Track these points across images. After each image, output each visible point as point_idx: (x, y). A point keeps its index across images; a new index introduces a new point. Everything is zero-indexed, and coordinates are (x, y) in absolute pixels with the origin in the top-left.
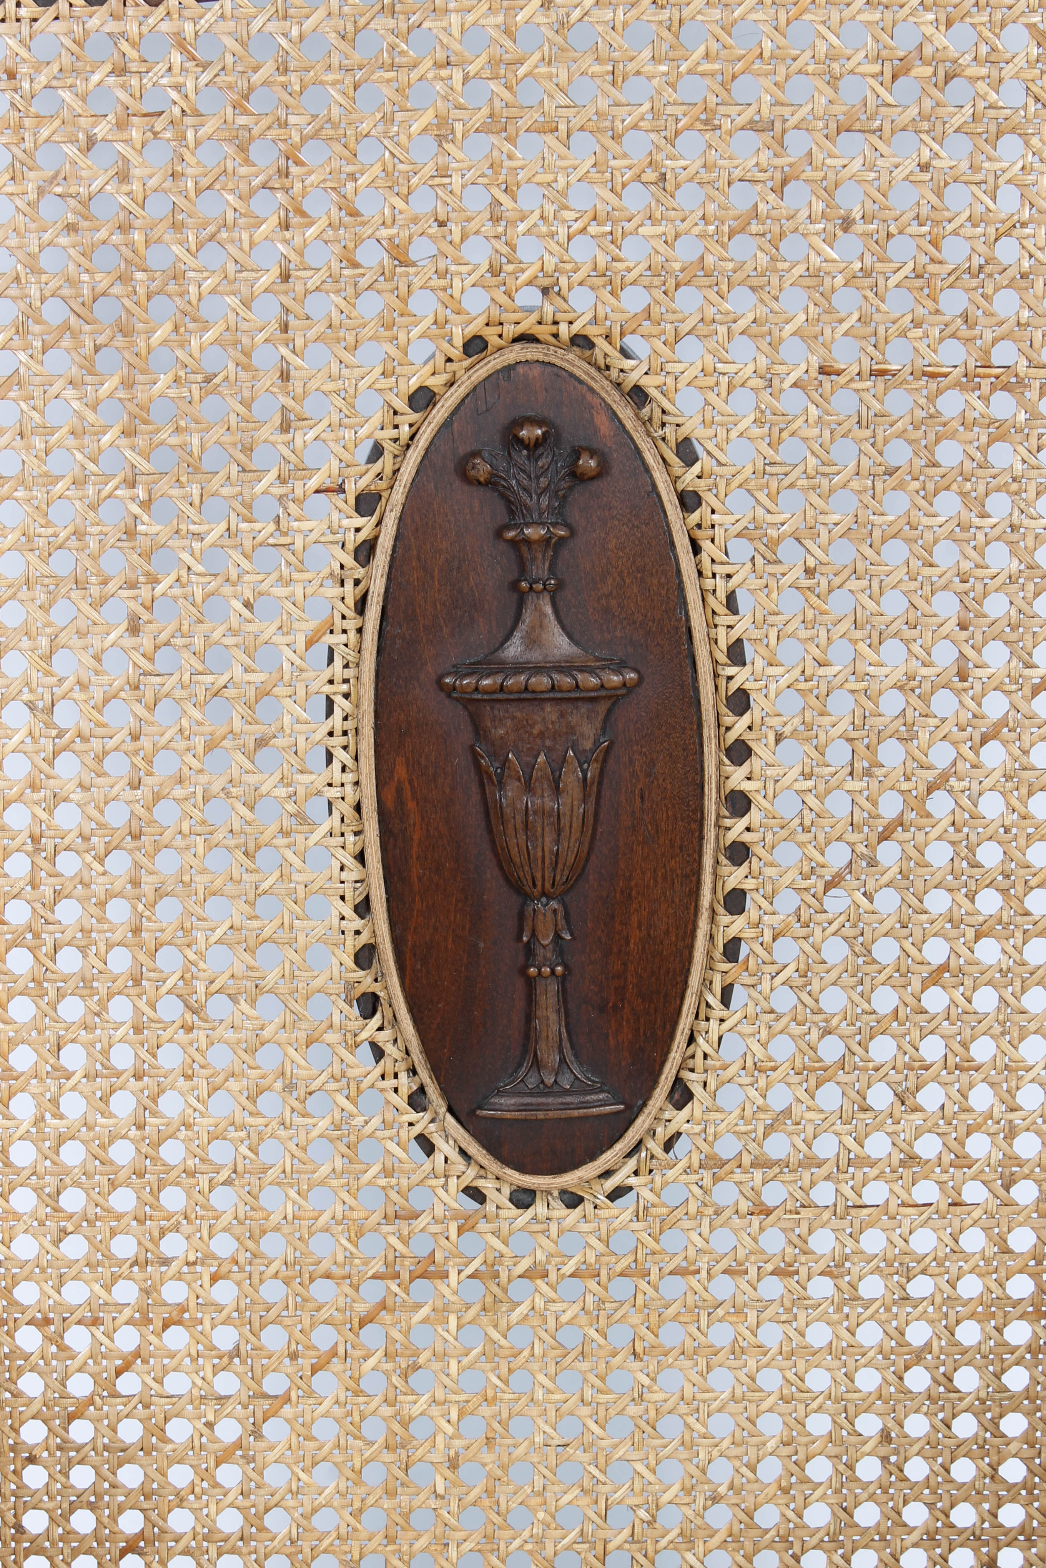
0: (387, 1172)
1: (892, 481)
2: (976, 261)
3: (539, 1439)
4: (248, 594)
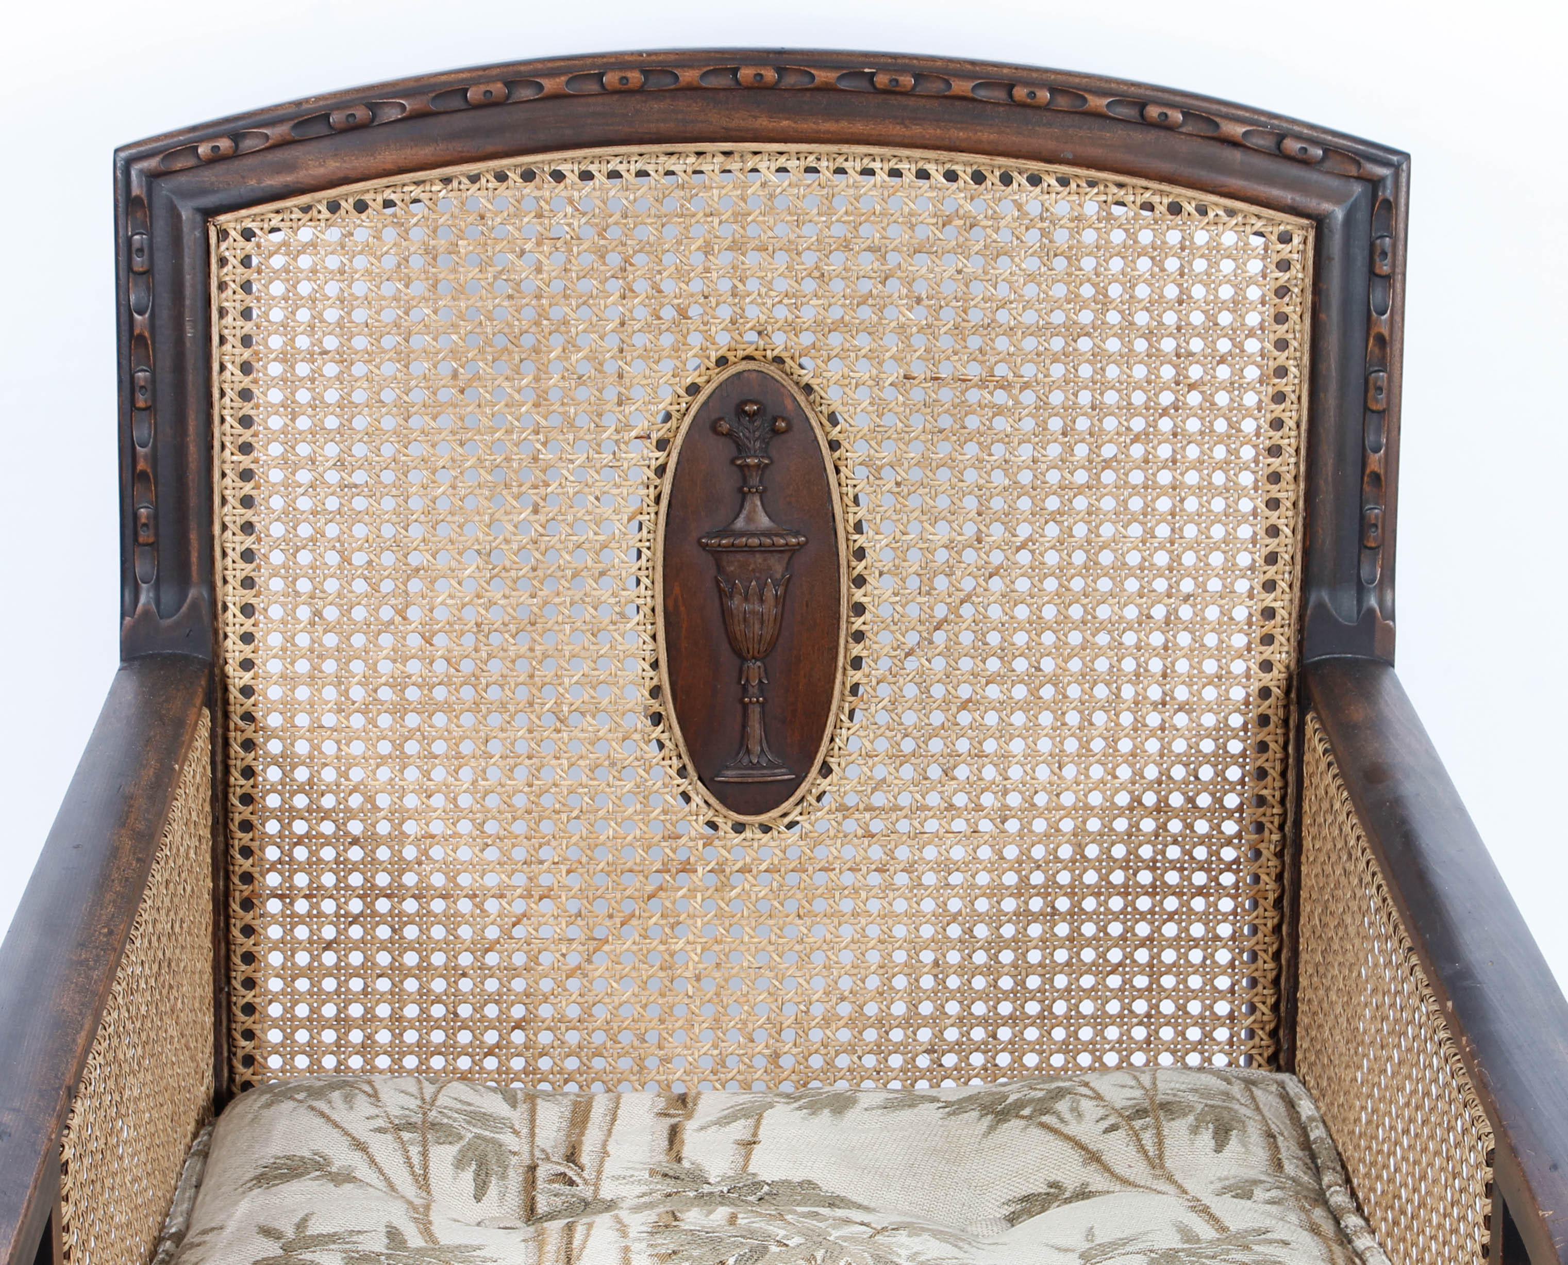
0: (665, 812)
1: (941, 436)
2: (986, 321)
3: (745, 964)
4: (598, 493)
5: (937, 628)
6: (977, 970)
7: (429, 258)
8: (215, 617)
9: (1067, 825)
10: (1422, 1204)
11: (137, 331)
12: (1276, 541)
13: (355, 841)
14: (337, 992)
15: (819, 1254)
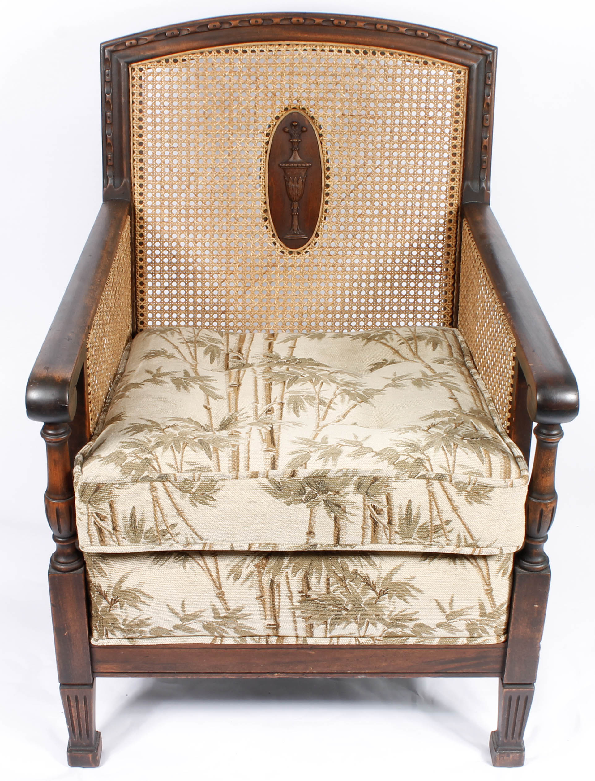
0: (268, 248)
1: (353, 133)
2: (367, 97)
3: (292, 294)
4: (248, 150)
5: (351, 192)
6: (362, 297)
7: (197, 77)
8: (131, 188)
9: (390, 253)
10: (494, 365)
11: (107, 100)
12: (455, 166)
13: (174, 256)
14: (169, 302)
15: (314, 379)
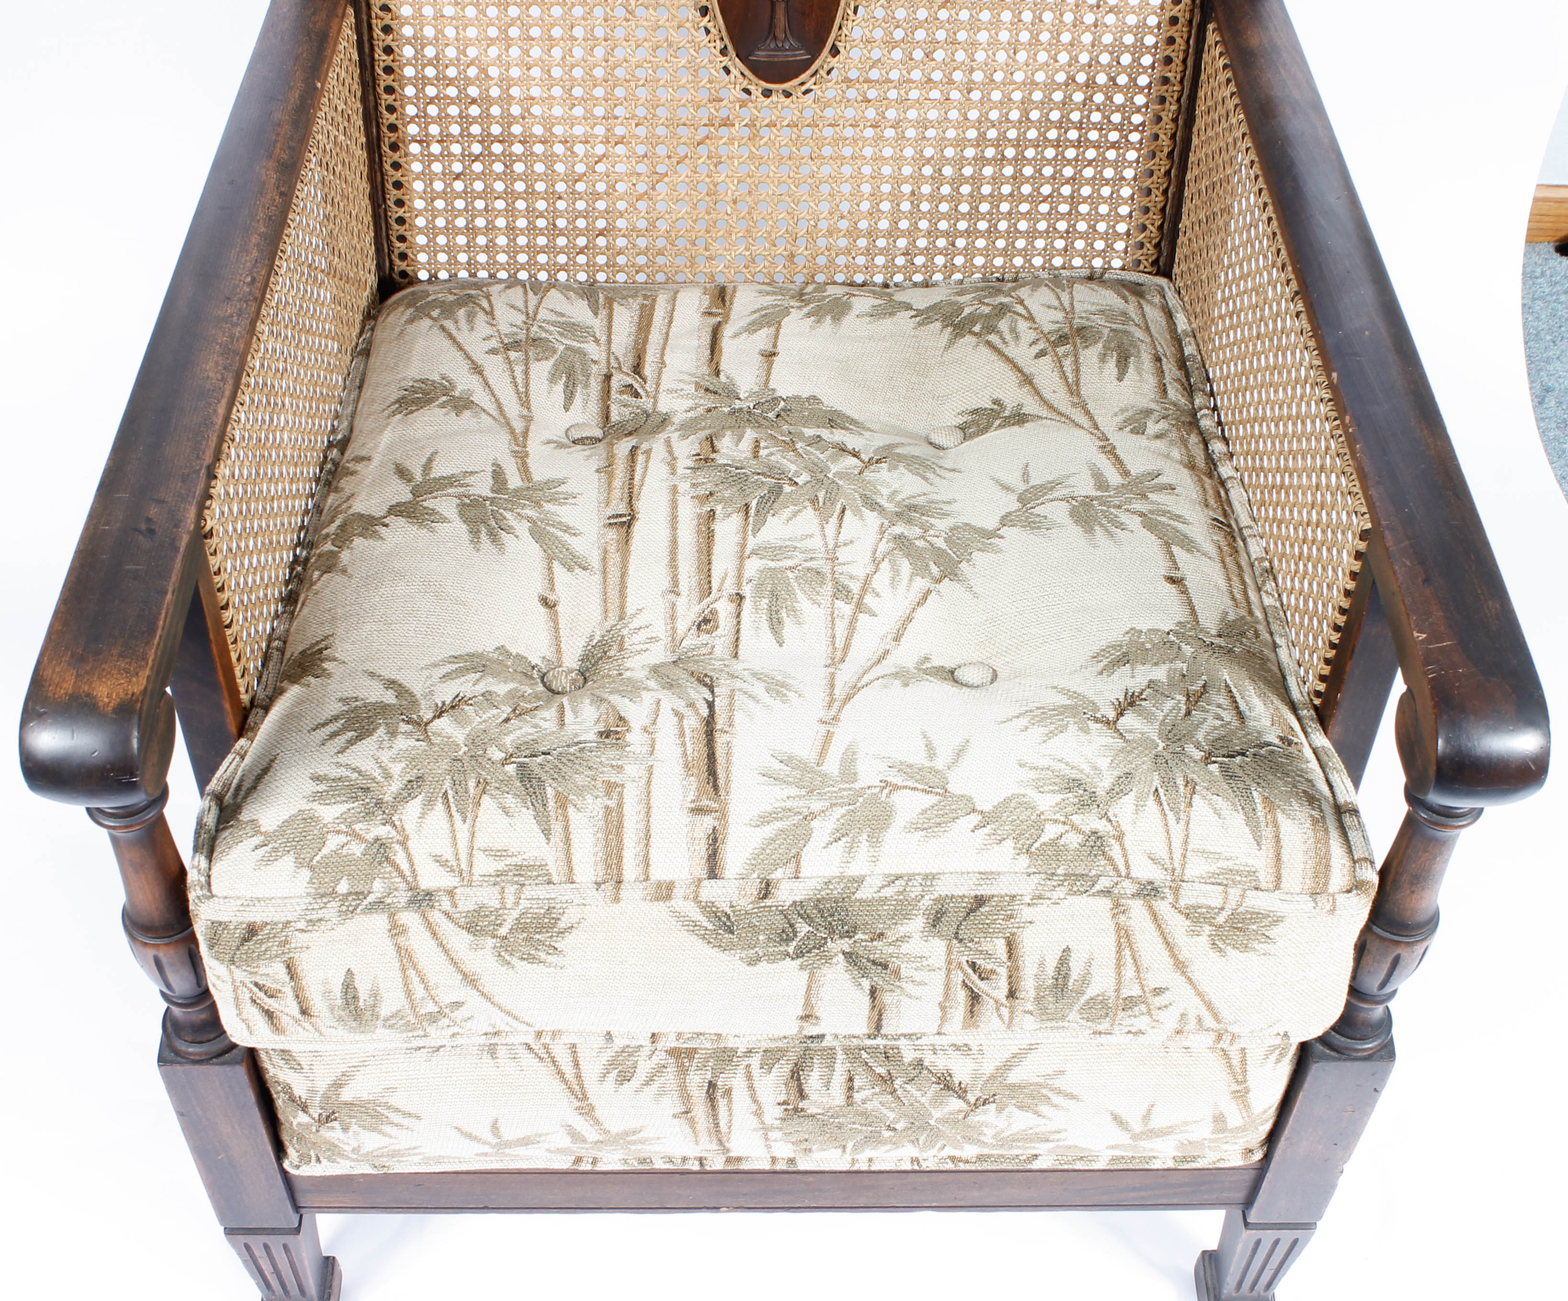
0: (710, 82)
6: (942, 199)
9: (1017, 96)
13: (474, 101)
14: (466, 209)
15: (821, 495)
